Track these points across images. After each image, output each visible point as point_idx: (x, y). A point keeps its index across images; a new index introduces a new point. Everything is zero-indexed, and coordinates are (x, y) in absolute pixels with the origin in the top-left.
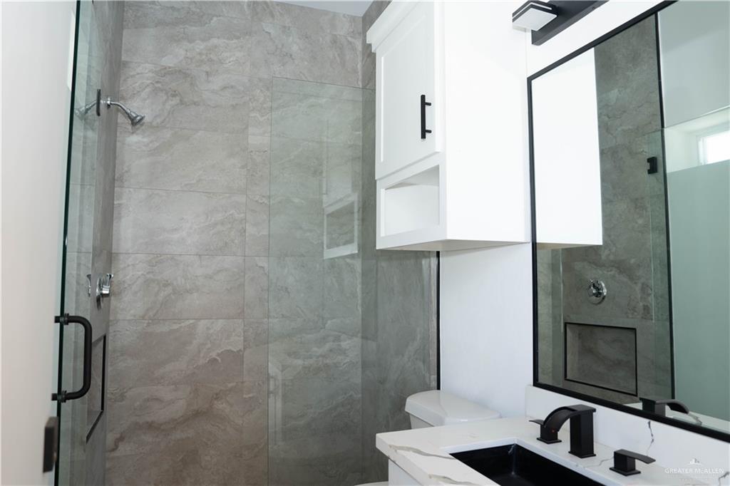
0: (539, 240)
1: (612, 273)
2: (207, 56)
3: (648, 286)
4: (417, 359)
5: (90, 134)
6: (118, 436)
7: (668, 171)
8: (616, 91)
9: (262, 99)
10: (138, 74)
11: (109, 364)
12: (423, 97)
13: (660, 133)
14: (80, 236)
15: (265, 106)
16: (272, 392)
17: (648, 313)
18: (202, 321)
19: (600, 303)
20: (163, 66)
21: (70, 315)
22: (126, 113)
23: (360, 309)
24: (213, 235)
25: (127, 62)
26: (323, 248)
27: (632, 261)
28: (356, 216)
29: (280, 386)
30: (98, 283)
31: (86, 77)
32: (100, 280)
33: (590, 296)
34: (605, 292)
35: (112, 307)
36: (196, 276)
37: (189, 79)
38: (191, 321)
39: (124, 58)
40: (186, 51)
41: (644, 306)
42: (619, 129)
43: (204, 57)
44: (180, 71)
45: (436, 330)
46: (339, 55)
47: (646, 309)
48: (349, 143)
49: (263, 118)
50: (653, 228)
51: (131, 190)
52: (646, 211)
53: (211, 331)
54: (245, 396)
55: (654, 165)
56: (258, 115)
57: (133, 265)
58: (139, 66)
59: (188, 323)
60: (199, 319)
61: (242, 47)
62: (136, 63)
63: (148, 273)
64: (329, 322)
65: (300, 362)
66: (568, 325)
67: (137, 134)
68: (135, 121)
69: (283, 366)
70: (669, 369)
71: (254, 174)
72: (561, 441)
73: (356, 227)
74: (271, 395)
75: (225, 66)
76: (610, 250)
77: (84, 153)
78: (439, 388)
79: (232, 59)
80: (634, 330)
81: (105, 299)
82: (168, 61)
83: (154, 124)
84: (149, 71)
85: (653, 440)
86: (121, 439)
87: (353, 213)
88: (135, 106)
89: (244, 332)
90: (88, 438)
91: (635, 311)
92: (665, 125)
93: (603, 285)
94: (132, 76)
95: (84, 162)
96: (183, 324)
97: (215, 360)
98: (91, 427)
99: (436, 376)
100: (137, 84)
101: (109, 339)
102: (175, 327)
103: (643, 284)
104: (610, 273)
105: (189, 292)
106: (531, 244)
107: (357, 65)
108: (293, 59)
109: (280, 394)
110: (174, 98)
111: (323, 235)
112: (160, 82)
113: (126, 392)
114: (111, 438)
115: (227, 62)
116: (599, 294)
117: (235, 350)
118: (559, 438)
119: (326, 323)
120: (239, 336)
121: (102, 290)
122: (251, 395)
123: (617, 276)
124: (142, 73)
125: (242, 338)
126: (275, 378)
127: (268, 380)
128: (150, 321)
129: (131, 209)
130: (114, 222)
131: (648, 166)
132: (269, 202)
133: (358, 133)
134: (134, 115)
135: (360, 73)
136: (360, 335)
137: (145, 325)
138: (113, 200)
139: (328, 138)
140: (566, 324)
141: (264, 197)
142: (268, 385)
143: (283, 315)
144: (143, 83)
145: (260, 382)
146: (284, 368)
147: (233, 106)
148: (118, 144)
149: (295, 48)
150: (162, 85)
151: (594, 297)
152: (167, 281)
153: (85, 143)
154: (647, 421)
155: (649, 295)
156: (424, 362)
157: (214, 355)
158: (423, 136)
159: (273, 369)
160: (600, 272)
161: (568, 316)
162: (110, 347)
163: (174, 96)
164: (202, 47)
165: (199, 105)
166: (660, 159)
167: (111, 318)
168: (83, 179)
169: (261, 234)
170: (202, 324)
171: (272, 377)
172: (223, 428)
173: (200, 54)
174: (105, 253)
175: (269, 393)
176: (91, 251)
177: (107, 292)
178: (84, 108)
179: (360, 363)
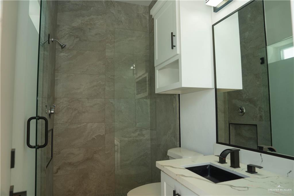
0: (217, 87)
1: (247, 103)
2: (89, 22)
3: (261, 108)
4: (172, 136)
5: (46, 53)
6: (58, 167)
7: (269, 63)
8: (248, 32)
9: (111, 38)
10: (63, 29)
11: (54, 140)
12: (172, 33)
13: (265, 48)
14: (43, 92)
15: (112, 41)
16: (116, 151)
17: (262, 118)
18: (89, 124)
19: (243, 115)
20: (73, 26)
21: (40, 116)
22: (59, 44)
23: (149, 118)
24: (93, 90)
25: (59, 25)
26: (135, 95)
27: (255, 98)
28: (147, 83)
29: (119, 149)
30: (49, 109)
31: (44, 31)
32: (50, 107)
33: (239, 113)
34: (245, 111)
35: (55, 118)
36: (87, 106)
37: (83, 31)
38: (85, 124)
39: (58, 24)
40: (82, 20)
41: (260, 116)
42: (249, 47)
43: (88, 23)
44: (79, 28)
45: (179, 125)
46: (140, 21)
47: (261, 117)
48: (144, 55)
49: (111, 46)
50: (263, 85)
51: (62, 74)
52: (260, 79)
53: (93, 127)
54: (106, 152)
55: (263, 61)
56: (109, 44)
57: (63, 102)
58: (64, 26)
59: (83, 124)
60: (88, 123)
61: (103, 19)
62: (63, 25)
63: (68, 105)
64: (138, 124)
65: (126, 139)
66: (230, 124)
67: (63, 52)
68: (62, 47)
69: (120, 140)
70: (270, 140)
71: (108, 67)
72: (227, 163)
73: (147, 87)
74: (116, 152)
75: (97, 26)
76: (246, 95)
77: (44, 60)
78: (180, 147)
79: (99, 23)
80: (256, 125)
81: (52, 114)
82: (75, 24)
83: (70, 48)
84: (68, 28)
85: (262, 161)
86: (59, 169)
87: (146, 82)
88: (62, 42)
89: (105, 128)
90: (47, 167)
91: (257, 118)
92: (267, 45)
93: (244, 108)
94: (61, 30)
95: (44, 63)
96: (82, 125)
97: (94, 138)
98: (47, 163)
99: (179, 142)
100: (63, 34)
101: (54, 130)
102: (79, 126)
103: (259, 107)
104: (246, 103)
105: (84, 112)
106: (214, 89)
107: (147, 25)
108: (122, 23)
109: (119, 152)
110: (77, 39)
111: (135, 90)
112: (72, 32)
113: (61, 151)
114: (55, 168)
115: (97, 24)
116: (242, 112)
117: (102, 135)
118: (226, 162)
119: (137, 124)
120: (103, 129)
121: (51, 111)
122: (108, 152)
123: (249, 104)
124: (65, 29)
125: (104, 130)
126: (117, 145)
127: (115, 146)
128: (69, 124)
129: (61, 81)
130: (55, 86)
131: (260, 61)
132: (114, 78)
133: (147, 51)
134: (62, 45)
135: (148, 28)
136: (150, 129)
137: (67, 125)
138: (55, 78)
139: (136, 53)
140: (229, 124)
141: (112, 76)
142: (115, 148)
143: (120, 121)
144: (65, 33)
145: (112, 147)
146: (121, 141)
147: (100, 41)
148: (56, 56)
149: (123, 18)
150: (73, 34)
151: (240, 113)
152: (76, 108)
153: (44, 56)
154: (260, 153)
155: (262, 111)
156: (174, 137)
157: (94, 136)
158: (172, 48)
159: (116, 142)
160: (243, 103)
161: (231, 121)
162: (54, 134)
163: (77, 38)
164: (87, 19)
165: (86, 41)
166: (265, 58)
167: (55, 123)
168: (43, 70)
169: (111, 90)
170: (89, 125)
171: (116, 145)
172: (98, 164)
173: (87, 21)
174: (52, 98)
175: (115, 151)
176: (47, 97)
177: (53, 112)
178: (43, 42)
179: (150, 139)
